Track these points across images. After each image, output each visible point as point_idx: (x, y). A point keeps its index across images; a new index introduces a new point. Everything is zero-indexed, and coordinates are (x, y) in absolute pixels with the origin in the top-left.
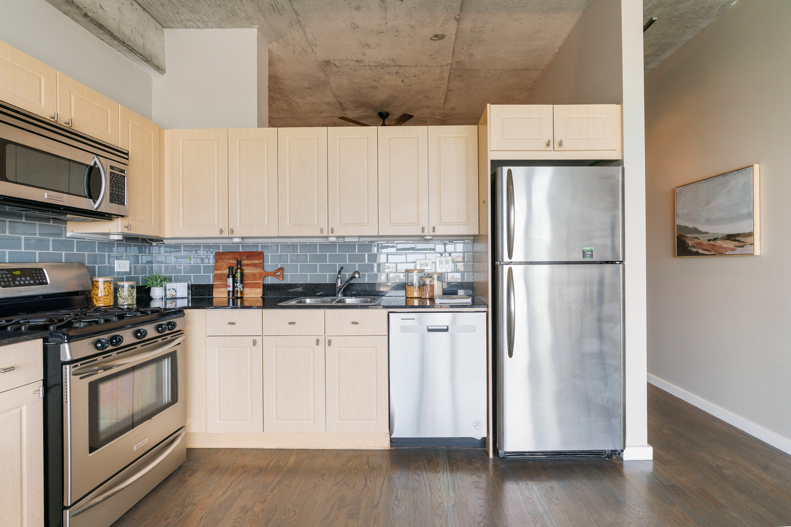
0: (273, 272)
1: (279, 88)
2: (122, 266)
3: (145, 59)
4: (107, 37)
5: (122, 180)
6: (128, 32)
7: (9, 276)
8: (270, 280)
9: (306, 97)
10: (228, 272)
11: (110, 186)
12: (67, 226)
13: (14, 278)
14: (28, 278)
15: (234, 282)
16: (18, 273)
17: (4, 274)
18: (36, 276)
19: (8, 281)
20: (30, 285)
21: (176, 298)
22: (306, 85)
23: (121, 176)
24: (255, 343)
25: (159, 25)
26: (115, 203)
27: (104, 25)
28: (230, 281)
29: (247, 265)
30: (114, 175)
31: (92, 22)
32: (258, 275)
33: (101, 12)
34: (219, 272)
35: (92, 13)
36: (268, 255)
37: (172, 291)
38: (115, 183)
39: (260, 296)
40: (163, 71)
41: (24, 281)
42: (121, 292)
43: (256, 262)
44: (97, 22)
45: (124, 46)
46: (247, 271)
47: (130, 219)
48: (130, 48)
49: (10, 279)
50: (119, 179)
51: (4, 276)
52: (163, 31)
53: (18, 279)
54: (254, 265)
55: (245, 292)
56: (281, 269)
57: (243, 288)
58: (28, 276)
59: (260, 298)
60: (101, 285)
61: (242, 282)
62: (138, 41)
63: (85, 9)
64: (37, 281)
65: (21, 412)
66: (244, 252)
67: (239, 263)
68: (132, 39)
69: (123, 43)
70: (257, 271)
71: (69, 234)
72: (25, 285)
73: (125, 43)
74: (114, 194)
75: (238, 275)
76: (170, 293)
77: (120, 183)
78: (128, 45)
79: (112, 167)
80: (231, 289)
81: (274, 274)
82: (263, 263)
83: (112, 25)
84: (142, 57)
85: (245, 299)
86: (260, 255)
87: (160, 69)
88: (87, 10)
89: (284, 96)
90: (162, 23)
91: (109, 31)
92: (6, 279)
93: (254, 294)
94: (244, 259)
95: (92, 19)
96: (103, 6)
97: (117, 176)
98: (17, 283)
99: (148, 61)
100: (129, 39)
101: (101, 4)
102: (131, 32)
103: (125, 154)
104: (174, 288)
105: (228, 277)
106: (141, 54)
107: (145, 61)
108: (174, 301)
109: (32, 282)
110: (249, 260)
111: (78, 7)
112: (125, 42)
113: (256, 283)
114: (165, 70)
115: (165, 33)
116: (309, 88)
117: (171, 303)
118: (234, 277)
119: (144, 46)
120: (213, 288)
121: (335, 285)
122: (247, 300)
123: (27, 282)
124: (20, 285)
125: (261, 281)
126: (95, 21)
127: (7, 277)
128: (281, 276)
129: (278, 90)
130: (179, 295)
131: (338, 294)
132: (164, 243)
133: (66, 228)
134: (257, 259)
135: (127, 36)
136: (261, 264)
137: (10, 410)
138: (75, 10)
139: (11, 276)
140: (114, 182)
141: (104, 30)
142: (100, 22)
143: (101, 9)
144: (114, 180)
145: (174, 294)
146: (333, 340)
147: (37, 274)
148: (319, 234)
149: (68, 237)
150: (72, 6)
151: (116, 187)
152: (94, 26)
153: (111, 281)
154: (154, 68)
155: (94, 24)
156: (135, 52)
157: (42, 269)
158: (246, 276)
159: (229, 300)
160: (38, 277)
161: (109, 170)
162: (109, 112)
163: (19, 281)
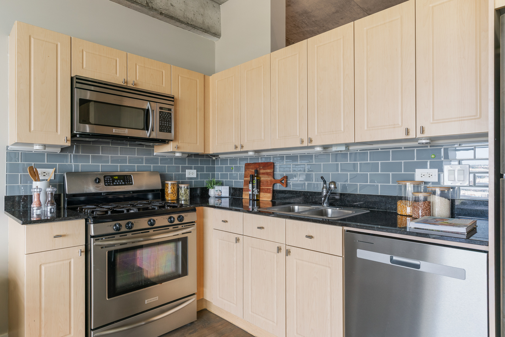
0: (279, 180)
1: (313, 21)
2: (191, 174)
3: (204, 31)
4: (178, 24)
5: (169, 116)
6: (190, 15)
7: (111, 179)
8: (278, 187)
9: (339, 22)
10: (250, 179)
11: (160, 120)
12: (154, 149)
13: (113, 180)
14: (122, 181)
15: (253, 187)
16: (117, 177)
17: (108, 178)
18: (126, 179)
19: (110, 182)
20: (122, 185)
21: (221, 197)
22: (333, 10)
23: (168, 113)
24: (237, 240)
25: (216, 4)
26: (164, 132)
27: (174, 16)
28: (250, 185)
29: (263, 174)
30: (163, 113)
31: (166, 17)
32: (269, 182)
33: (171, 8)
34: (247, 179)
35: (165, 11)
36: (277, 165)
37: (219, 192)
38: (164, 119)
39: (270, 200)
40: (219, 35)
41: (119, 183)
42: (181, 192)
43: (269, 171)
44: (169, 16)
45: (189, 26)
46: (263, 178)
47: (180, 142)
48: (193, 26)
49: (111, 181)
50: (166, 115)
51: (108, 179)
52: (219, 6)
53: (116, 181)
54: (267, 174)
55: (261, 196)
56: (286, 177)
57: (259, 192)
58: (122, 180)
59: (270, 202)
60: (170, 186)
61: (257, 188)
62: (199, 20)
63: (160, 9)
64: (126, 183)
65: (70, 263)
66: (261, 163)
67: (257, 172)
68: (194, 19)
69: (187, 24)
70: (269, 178)
71: (155, 154)
72: (119, 185)
73: (189, 24)
74: (163, 126)
75: (254, 182)
76: (218, 193)
77: (168, 118)
78: (191, 25)
79: (161, 108)
80: (251, 193)
81: (281, 182)
82: (274, 171)
83: (179, 14)
84: (202, 30)
85: (261, 201)
86: (272, 165)
87: (217, 35)
88: (161, 10)
89: (321, 27)
90: (217, 2)
91: (177, 19)
92: (109, 181)
93: (266, 197)
94: (260, 169)
95: (166, 15)
96: (173, 4)
97: (165, 113)
98: (115, 183)
99: (207, 31)
100: (192, 20)
101: (172, 3)
102: (193, 15)
103: (171, 98)
104: (220, 190)
105: (250, 183)
106: (201, 28)
107: (205, 32)
108: (220, 199)
109: (123, 183)
110: (264, 169)
111: (156, 10)
112: (189, 22)
113: (268, 189)
114: (221, 34)
115: (221, 8)
116: (337, 12)
117: (218, 201)
118: (252, 183)
119: (203, 22)
120: (243, 191)
121: (321, 194)
122: (262, 203)
123: (120, 183)
124: (116, 185)
125: (271, 187)
126: (167, 15)
127: (110, 180)
128: (285, 184)
129: (313, 23)
130: (223, 195)
131: (324, 204)
132: (219, 158)
133: (153, 150)
134: (269, 169)
135: (190, 18)
136: (271, 173)
137: (63, 260)
138: (155, 13)
139: (112, 179)
140: (163, 117)
141: (174, 20)
142: (171, 15)
143: (171, 7)
144: (163, 116)
145: (220, 194)
146: (293, 250)
147: (127, 178)
148: (299, 145)
149: (155, 156)
150: (153, 11)
151: (164, 121)
152: (168, 19)
153: (175, 184)
154: (212, 35)
155: (168, 18)
156: (197, 28)
157: (130, 176)
158: (262, 182)
159: (250, 201)
160: (127, 180)
161: (159, 110)
162: (164, 71)
163: (116, 183)
